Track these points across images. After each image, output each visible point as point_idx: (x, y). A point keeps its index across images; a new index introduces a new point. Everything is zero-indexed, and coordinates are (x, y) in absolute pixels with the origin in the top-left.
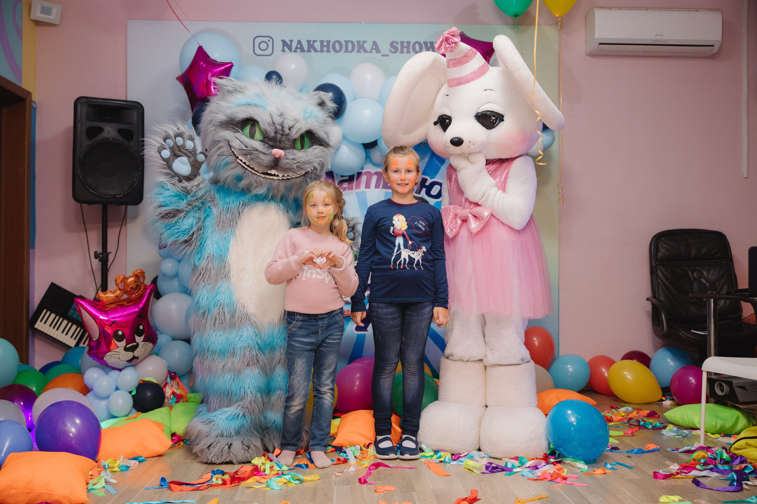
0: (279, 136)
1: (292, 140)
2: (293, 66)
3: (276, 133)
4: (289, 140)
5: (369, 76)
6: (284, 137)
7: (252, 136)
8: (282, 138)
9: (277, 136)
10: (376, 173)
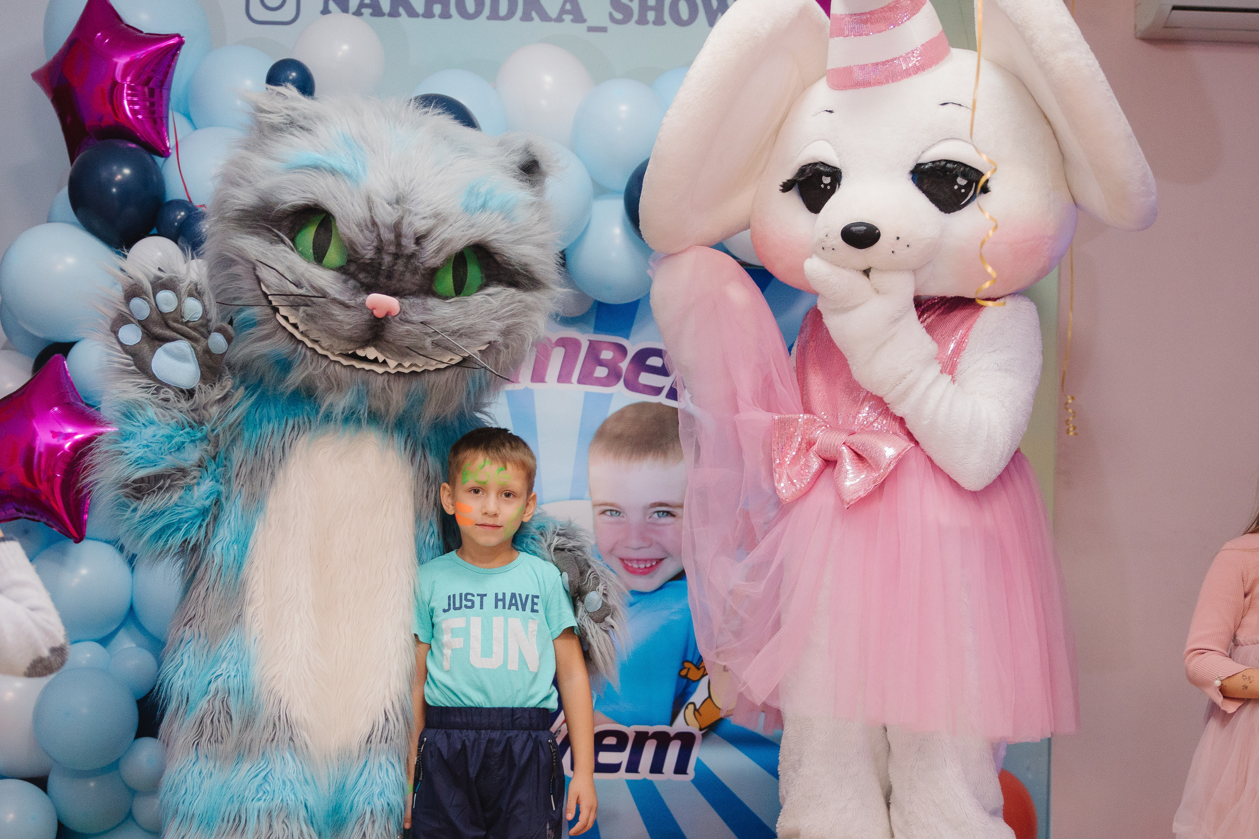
0: (387, 259)
1: (423, 272)
2: (345, 47)
3: (379, 250)
4: (415, 271)
5: (548, 79)
6: (400, 262)
7: (319, 257)
8: (395, 264)
9: (383, 259)
10: (562, 342)
